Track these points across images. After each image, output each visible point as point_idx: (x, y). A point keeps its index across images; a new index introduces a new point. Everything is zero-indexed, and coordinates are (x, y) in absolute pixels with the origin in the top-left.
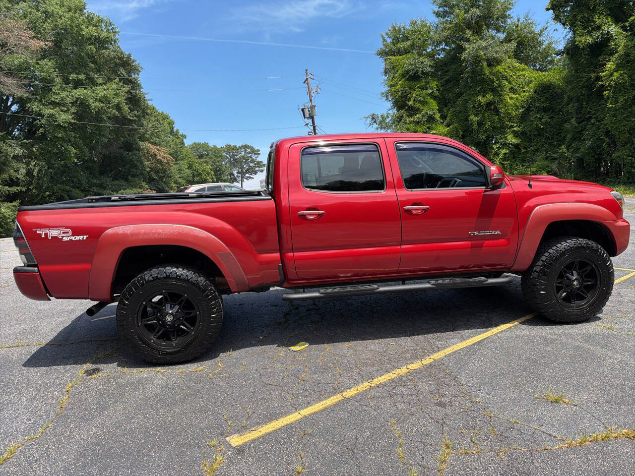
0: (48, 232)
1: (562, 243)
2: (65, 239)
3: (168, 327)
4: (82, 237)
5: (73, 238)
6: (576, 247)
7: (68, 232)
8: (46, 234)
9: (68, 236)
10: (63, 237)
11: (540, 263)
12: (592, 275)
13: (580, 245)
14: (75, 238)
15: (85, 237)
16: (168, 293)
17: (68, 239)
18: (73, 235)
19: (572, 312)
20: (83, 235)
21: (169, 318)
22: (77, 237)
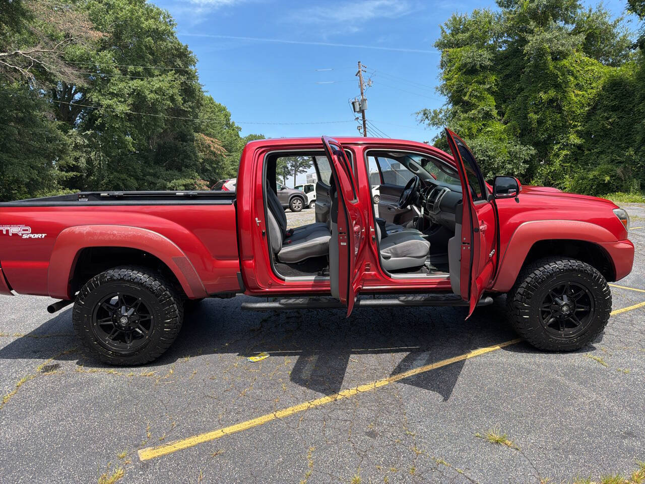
0: (9, 228)
1: (551, 264)
2: (25, 237)
3: (124, 329)
4: (41, 235)
5: (32, 236)
6: (566, 270)
7: (27, 230)
8: (7, 231)
9: (28, 234)
10: (23, 234)
11: (524, 285)
12: (584, 300)
13: (571, 267)
14: (34, 236)
15: (44, 235)
16: (124, 295)
17: (28, 237)
18: (32, 233)
19: (559, 340)
20: (41, 233)
21: (124, 321)
22: (36, 235)
